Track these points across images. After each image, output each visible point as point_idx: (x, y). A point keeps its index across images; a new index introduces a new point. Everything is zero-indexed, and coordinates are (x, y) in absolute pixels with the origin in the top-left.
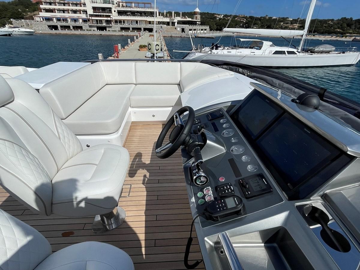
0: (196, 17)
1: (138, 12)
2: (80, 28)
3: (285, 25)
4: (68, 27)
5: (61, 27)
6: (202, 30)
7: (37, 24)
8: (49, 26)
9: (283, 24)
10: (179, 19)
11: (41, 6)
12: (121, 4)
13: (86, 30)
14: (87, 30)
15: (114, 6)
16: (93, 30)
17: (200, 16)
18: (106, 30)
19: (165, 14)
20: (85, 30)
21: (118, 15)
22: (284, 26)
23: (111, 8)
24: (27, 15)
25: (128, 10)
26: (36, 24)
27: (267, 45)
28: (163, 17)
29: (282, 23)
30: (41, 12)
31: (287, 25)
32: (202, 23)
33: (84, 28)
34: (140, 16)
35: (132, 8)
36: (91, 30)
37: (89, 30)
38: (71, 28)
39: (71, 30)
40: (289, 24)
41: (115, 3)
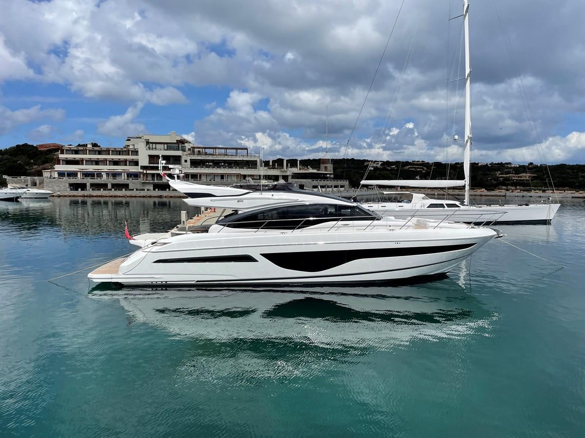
0: (325, 167)
1: (225, 161)
2: (126, 186)
3: (505, 176)
4: (104, 186)
5: (92, 185)
6: (336, 187)
7: (52, 182)
8: (71, 185)
9: (500, 174)
10: (295, 170)
11: (61, 156)
12: (196, 150)
13: (135, 190)
14: (137, 190)
15: (185, 153)
16: (148, 190)
17: (332, 165)
18: (169, 190)
19: (271, 164)
20: (133, 190)
21: (191, 167)
22: (501, 177)
23: (179, 157)
24: (32, 169)
25: (208, 158)
26: (50, 182)
27: (419, 198)
28: (267, 168)
29: (499, 172)
30: (59, 164)
31: (508, 175)
32: (337, 177)
33: (130, 187)
34: (229, 168)
35: (216, 156)
36: (144, 190)
37: (140, 190)
38: (109, 186)
39: (108, 190)
40: (512, 173)
41: (187, 149)
